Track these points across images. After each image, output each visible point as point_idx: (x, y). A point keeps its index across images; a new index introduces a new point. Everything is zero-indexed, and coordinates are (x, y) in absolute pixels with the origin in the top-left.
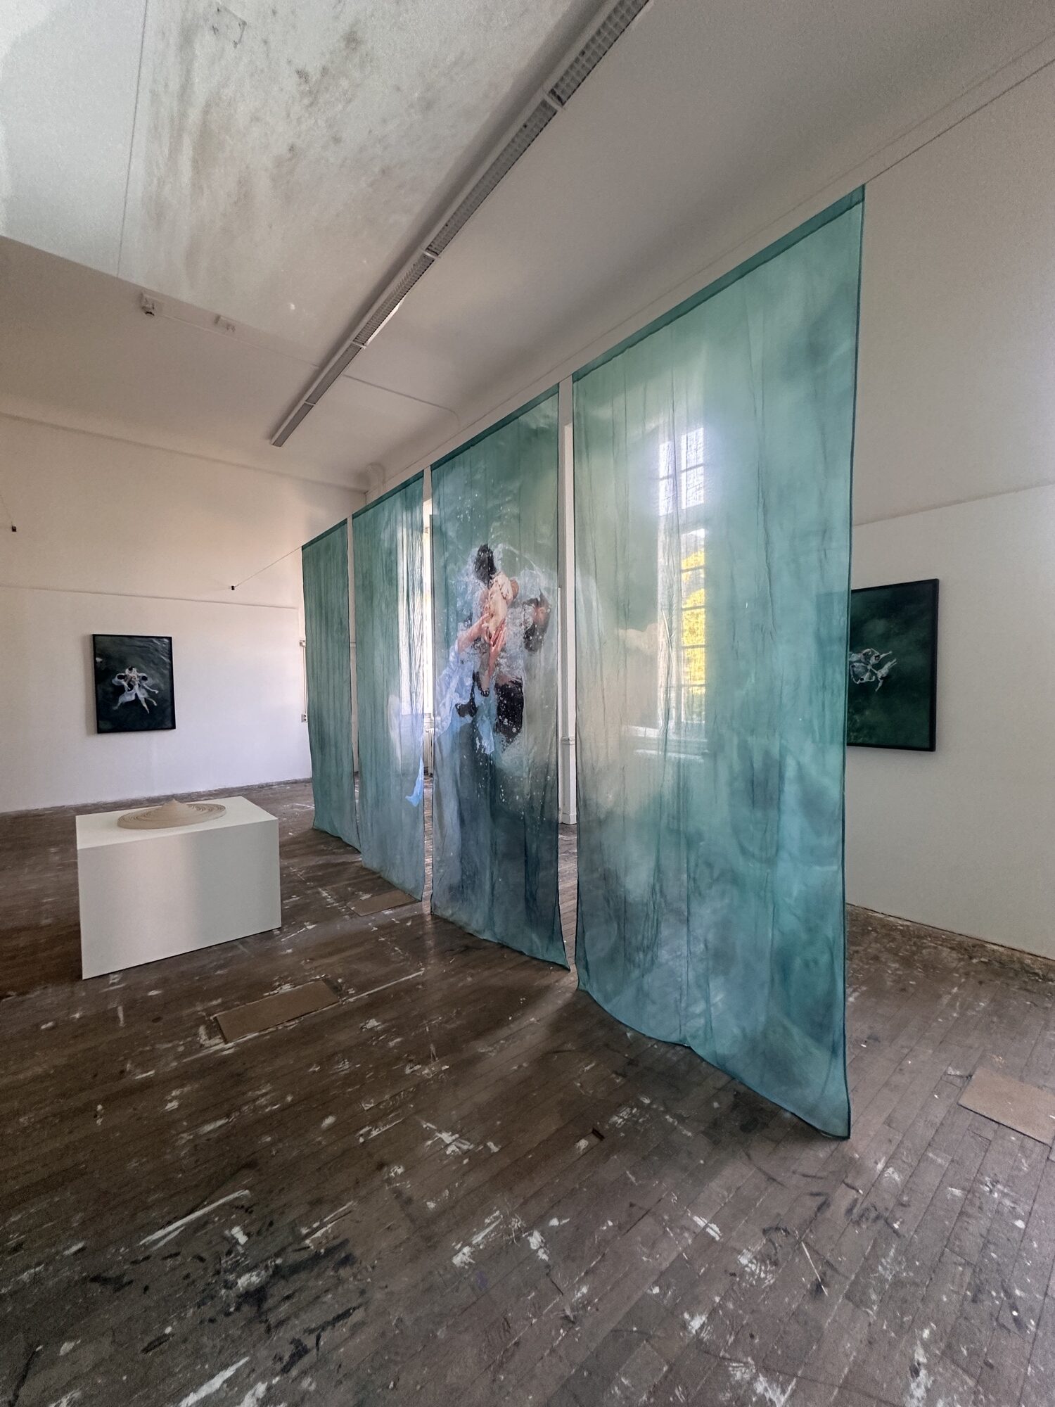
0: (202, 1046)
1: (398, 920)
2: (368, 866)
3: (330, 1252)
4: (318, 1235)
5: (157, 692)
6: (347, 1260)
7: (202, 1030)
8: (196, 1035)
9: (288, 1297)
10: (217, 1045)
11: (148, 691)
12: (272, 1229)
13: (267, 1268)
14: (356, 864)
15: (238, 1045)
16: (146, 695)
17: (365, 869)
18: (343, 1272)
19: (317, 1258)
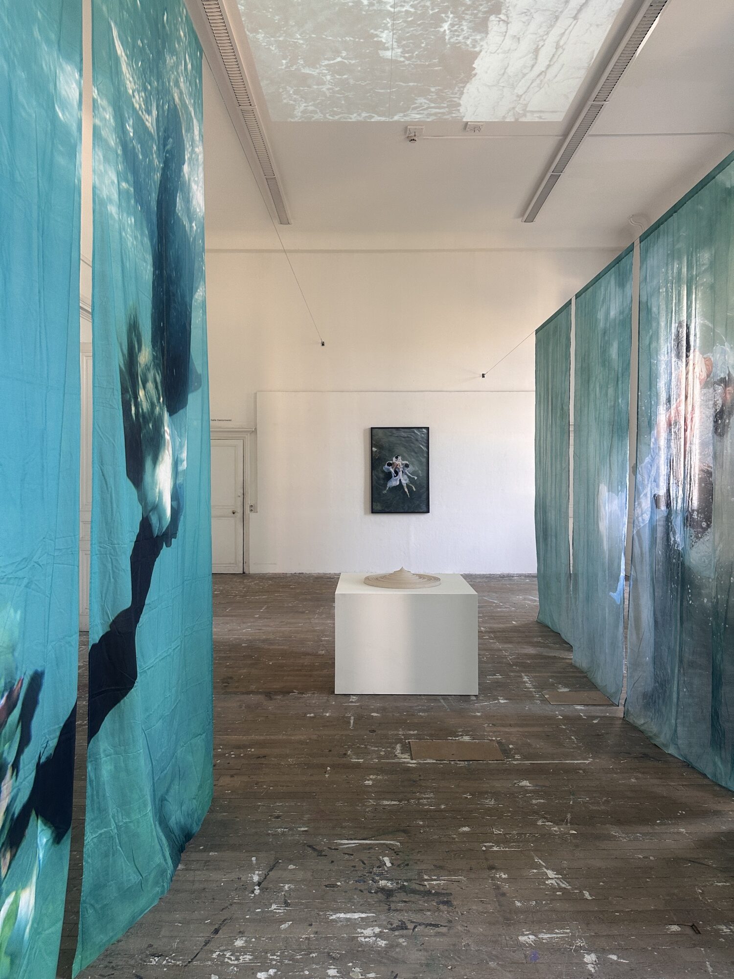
0: (396, 756)
1: (585, 716)
2: (577, 665)
3: (437, 894)
4: (435, 883)
5: (416, 478)
6: (447, 903)
7: (398, 747)
8: (394, 748)
9: (405, 902)
10: (405, 758)
11: (409, 477)
12: (406, 868)
13: (397, 883)
14: (567, 661)
15: (419, 763)
16: (408, 481)
17: (575, 667)
18: (441, 907)
19: (428, 893)
